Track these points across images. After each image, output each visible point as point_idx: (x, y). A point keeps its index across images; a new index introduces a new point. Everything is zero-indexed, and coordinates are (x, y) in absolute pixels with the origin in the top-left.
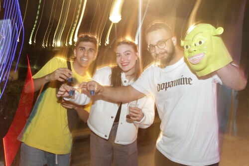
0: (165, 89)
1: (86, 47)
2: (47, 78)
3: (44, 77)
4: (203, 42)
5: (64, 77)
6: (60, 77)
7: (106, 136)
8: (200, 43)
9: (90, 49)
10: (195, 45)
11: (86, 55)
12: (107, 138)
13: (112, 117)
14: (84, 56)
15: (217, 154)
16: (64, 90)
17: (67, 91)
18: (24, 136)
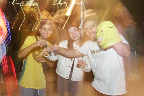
0: (94, 53)
1: (46, 28)
2: (33, 46)
3: (31, 46)
4: (103, 31)
5: (43, 44)
6: (41, 45)
7: (67, 78)
8: (102, 31)
9: (49, 29)
10: (100, 32)
11: (46, 33)
12: (68, 79)
13: (70, 67)
14: (45, 33)
15: (125, 89)
16: (46, 51)
17: (47, 51)
18: (21, 82)
